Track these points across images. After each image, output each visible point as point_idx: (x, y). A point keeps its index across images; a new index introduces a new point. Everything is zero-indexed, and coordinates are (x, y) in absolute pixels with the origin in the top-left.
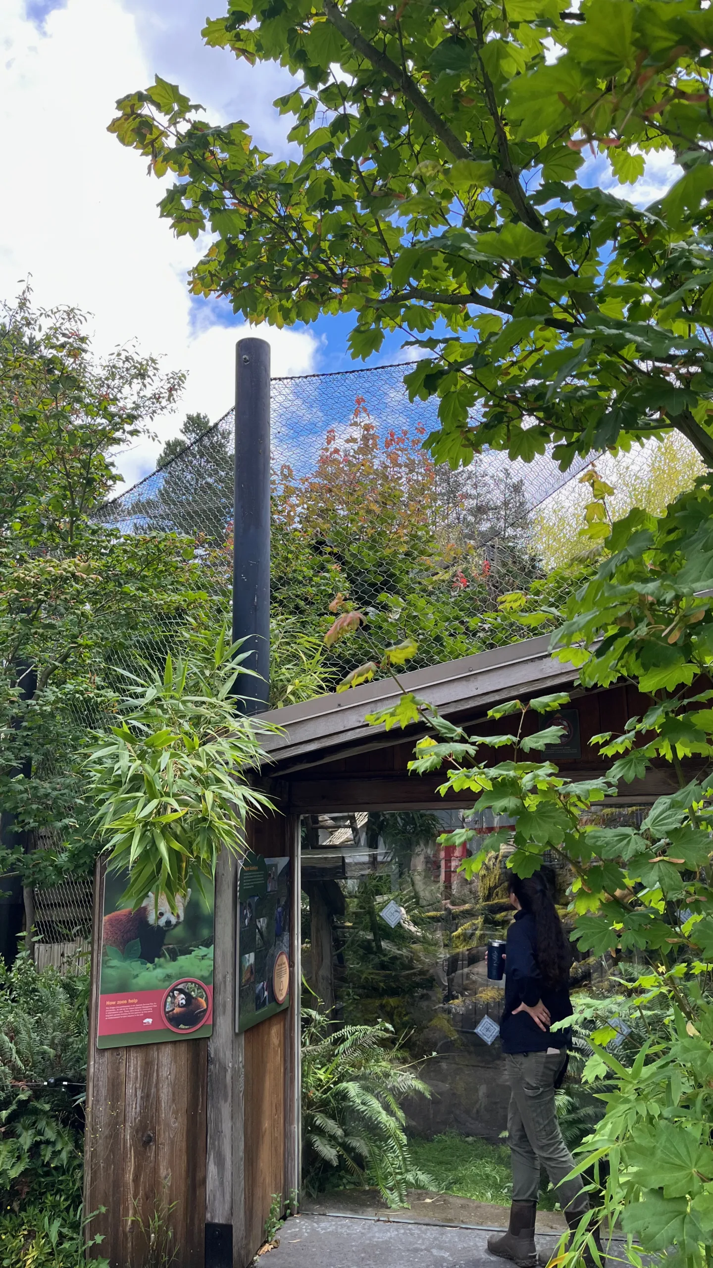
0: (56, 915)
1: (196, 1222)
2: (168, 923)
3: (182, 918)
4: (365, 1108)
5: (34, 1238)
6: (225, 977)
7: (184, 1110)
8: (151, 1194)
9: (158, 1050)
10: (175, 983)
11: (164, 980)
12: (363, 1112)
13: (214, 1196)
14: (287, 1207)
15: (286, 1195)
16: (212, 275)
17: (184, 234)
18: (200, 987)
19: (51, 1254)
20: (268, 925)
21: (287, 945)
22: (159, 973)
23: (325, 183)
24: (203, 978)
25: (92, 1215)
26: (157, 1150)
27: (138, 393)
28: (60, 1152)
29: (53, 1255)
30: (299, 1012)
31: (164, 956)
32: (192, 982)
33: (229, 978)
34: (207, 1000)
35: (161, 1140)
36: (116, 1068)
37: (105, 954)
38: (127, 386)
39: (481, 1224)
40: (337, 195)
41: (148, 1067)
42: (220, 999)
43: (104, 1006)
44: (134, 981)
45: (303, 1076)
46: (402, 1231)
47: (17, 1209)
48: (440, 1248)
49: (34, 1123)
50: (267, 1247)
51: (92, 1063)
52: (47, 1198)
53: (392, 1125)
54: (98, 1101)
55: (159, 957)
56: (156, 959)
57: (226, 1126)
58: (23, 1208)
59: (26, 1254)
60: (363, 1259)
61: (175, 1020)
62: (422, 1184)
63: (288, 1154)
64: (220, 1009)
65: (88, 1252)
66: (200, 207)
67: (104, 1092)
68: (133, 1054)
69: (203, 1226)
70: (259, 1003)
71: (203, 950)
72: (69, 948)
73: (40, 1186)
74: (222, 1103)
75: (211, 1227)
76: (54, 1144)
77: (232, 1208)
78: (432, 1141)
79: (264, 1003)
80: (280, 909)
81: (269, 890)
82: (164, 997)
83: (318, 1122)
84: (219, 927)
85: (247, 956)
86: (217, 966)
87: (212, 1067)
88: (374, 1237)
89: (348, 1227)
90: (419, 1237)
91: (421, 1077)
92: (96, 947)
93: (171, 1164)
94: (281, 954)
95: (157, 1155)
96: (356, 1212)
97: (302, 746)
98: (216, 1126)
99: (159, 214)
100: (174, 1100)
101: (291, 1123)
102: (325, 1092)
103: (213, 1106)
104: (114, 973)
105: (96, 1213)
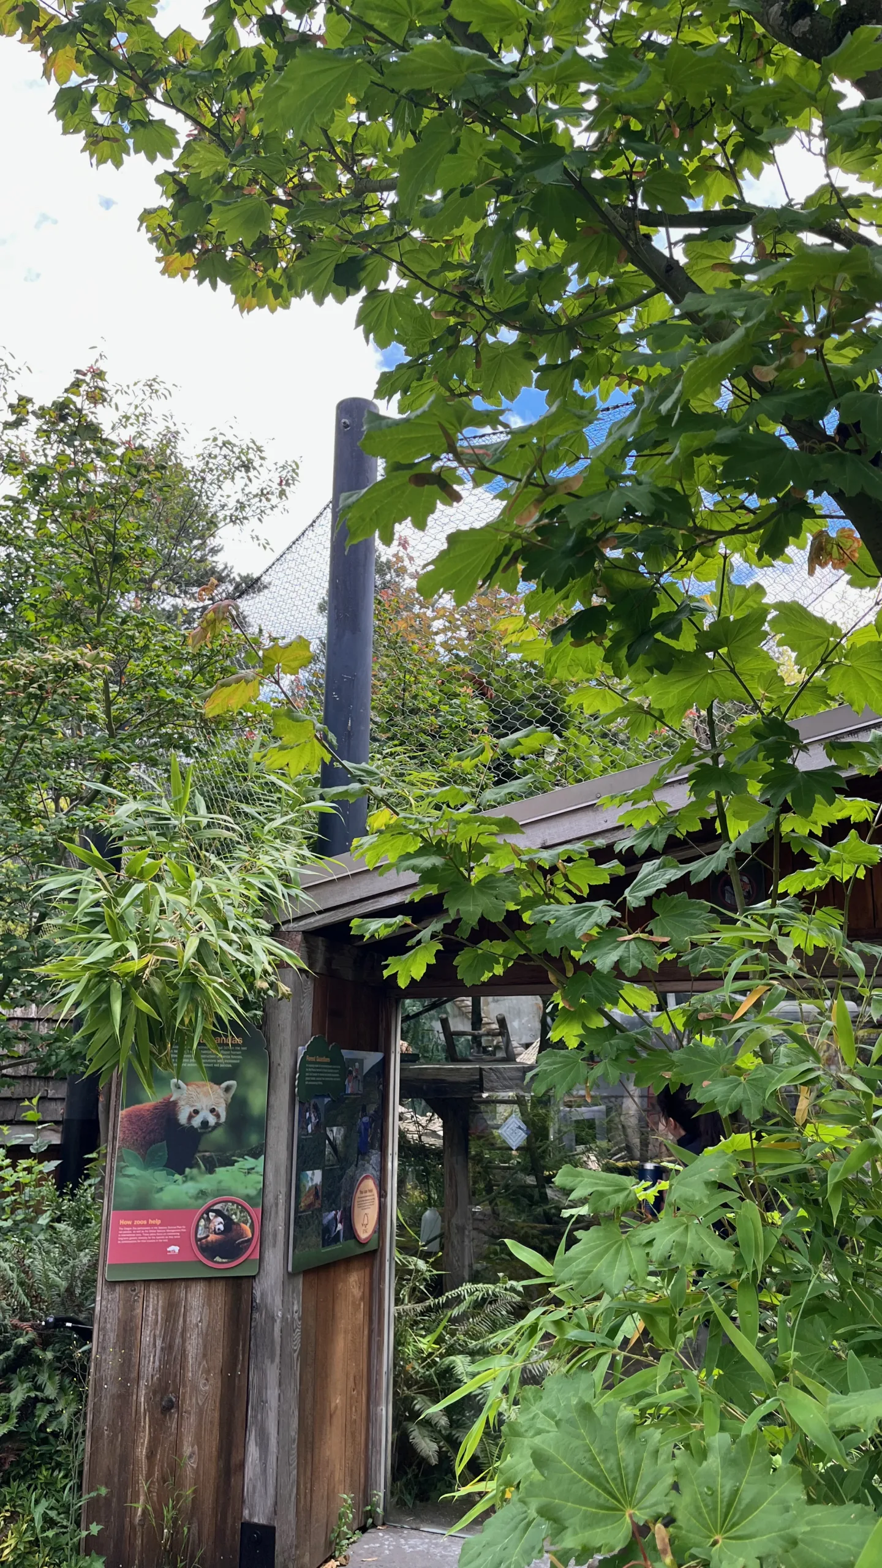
1: (229, 1521)
2: (205, 1123)
3: (223, 1119)
5: (16, 1522)
6: (277, 1198)
7: (218, 1370)
8: (170, 1478)
9: (186, 1288)
10: (210, 1202)
11: (197, 1197)
13: (254, 1487)
18: (244, 1210)
19: (33, 1543)
20: (346, 1137)
21: (378, 1168)
22: (191, 1187)
24: (248, 1198)
25: (89, 1496)
26: (181, 1418)
28: (59, 1413)
29: (38, 1546)
32: (233, 1203)
33: (283, 1200)
34: (252, 1227)
35: (186, 1407)
36: (129, 1306)
37: (120, 1161)
38: (228, 481)
41: (172, 1310)
42: (269, 1227)
43: (117, 1226)
44: (157, 1196)
49: (34, 1376)
50: (332, 1563)
51: (98, 1298)
52: (41, 1473)
54: (104, 1349)
57: (272, 1394)
59: (3, 1541)
64: (268, 1240)
65: (83, 1544)
66: (119, 120)
67: (112, 1337)
68: (153, 1291)
69: (238, 1526)
70: (328, 1237)
71: (250, 1162)
73: (33, 1457)
74: (268, 1362)
75: (248, 1528)
76: (53, 1402)
77: (276, 1503)
79: (336, 1239)
81: (349, 1091)
82: (195, 1219)
83: (417, 1407)
84: (272, 1133)
85: (309, 1173)
86: (267, 1183)
87: (256, 1315)
93: (198, 1441)
94: (366, 1177)
95: (179, 1426)
98: (260, 1393)
100: (205, 1355)
101: (377, 1404)
103: (256, 1367)
104: (132, 1184)
105: (93, 1494)
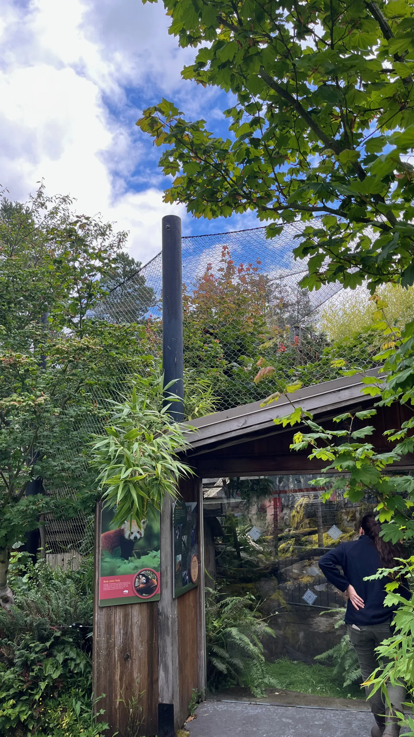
0: (58, 538)
1: (154, 704)
2: (136, 538)
3: (143, 535)
4: (241, 642)
5: (66, 712)
6: (167, 568)
7: (146, 641)
8: (129, 688)
9: (131, 608)
10: (140, 571)
11: (134, 569)
12: (240, 644)
13: (163, 689)
14: (200, 696)
15: (199, 690)
17: (168, 173)
18: (153, 573)
19: (75, 720)
20: (188, 539)
21: (197, 551)
22: (131, 565)
23: (246, 150)
24: (155, 568)
25: (98, 698)
26: (132, 662)
28: (79, 664)
29: (77, 721)
30: (203, 589)
31: (133, 556)
32: (149, 571)
33: (169, 568)
34: (157, 580)
35: (134, 657)
36: (109, 617)
37: (102, 555)
39: (308, 705)
40: (252, 156)
41: (126, 617)
42: (164, 580)
43: (102, 583)
44: (118, 570)
45: (206, 624)
46: (264, 709)
47: (56, 696)
48: (287, 718)
49: (64, 649)
50: (191, 718)
51: (96, 614)
52: (71, 690)
53: (256, 651)
54: (100, 636)
55: (131, 557)
56: (130, 558)
57: (169, 649)
58: (60, 696)
59: (62, 721)
60: (244, 724)
61: (141, 591)
62: (273, 685)
63: (199, 667)
64: (164, 585)
65: (96, 719)
66: (178, 161)
67: (103, 630)
68: (118, 610)
69: (157, 705)
70: (184, 582)
71: (154, 553)
72: (67, 556)
73: (67, 684)
74: (166, 636)
75: (161, 706)
76: (74, 660)
77: (173, 695)
78: (274, 663)
79: (186, 583)
80: (193, 531)
81: (188, 520)
82: (135, 577)
83: (214, 651)
84: (163, 540)
85: (178, 556)
86: (162, 561)
87: (160, 617)
88: (249, 712)
89: (234, 707)
90: (274, 712)
91: (270, 626)
92: (97, 551)
93: (140, 671)
94: (194, 556)
95: (132, 665)
96: (237, 700)
97: (207, 440)
98: (164, 649)
100: (140, 635)
101: (201, 650)
102: (218, 633)
103: (161, 639)
104: (107, 565)
105: (100, 697)
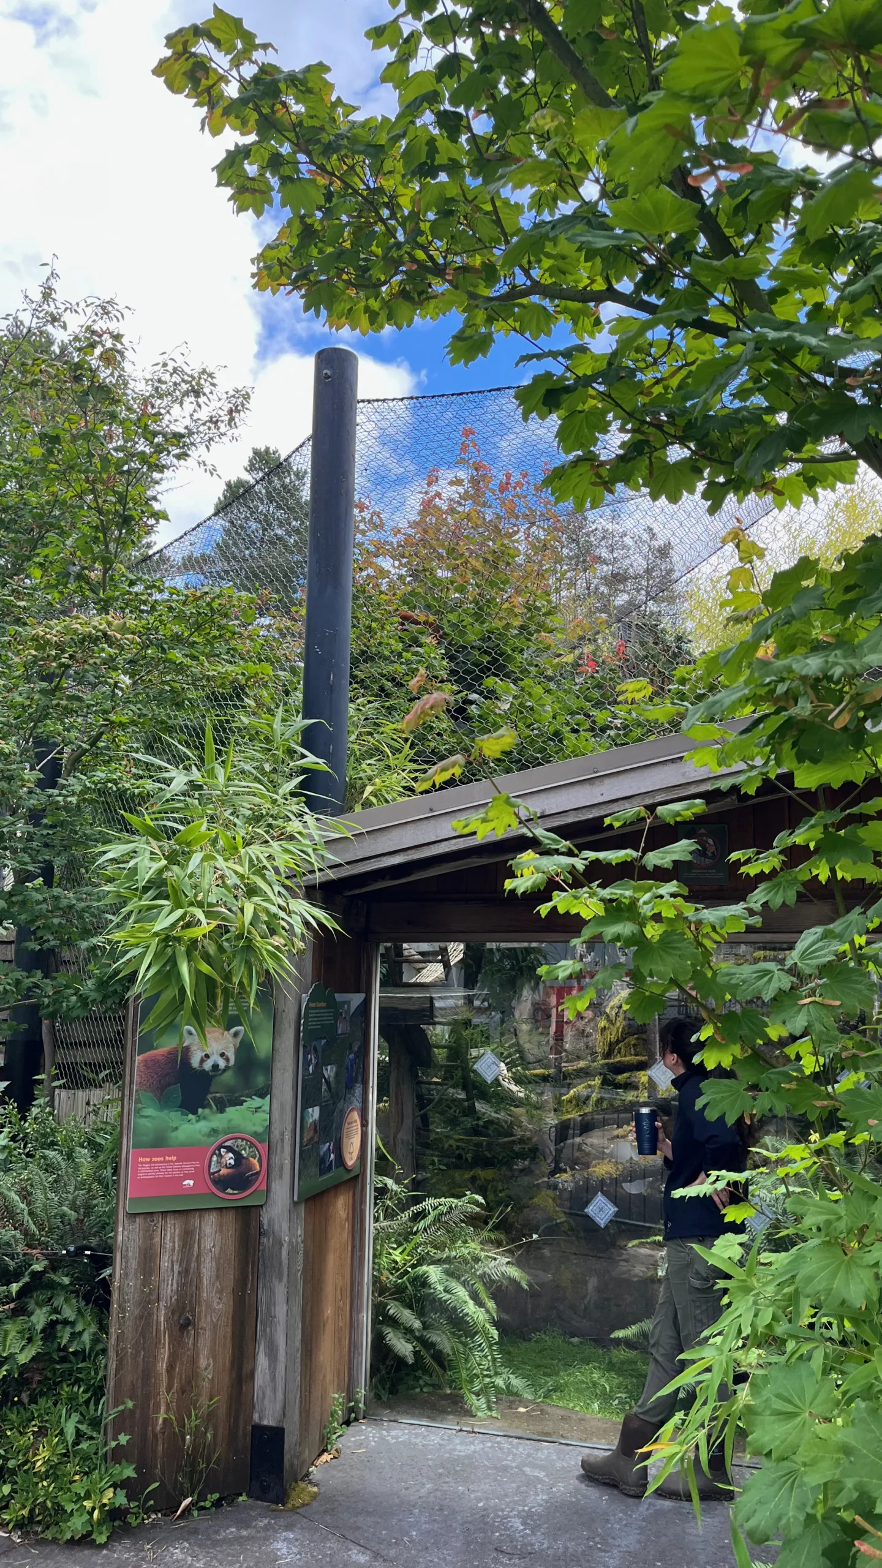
0: (80, 1056)
1: (241, 1425)
2: (215, 1067)
3: (232, 1062)
4: (448, 1296)
5: (46, 1435)
6: (282, 1134)
7: (230, 1289)
8: (187, 1389)
9: (200, 1217)
10: (221, 1138)
11: (209, 1135)
12: (446, 1301)
13: (264, 1394)
14: (352, 1410)
15: (350, 1396)
16: (281, 264)
17: (246, 210)
18: (252, 1145)
19: (65, 1455)
20: (337, 1074)
21: (360, 1100)
22: (203, 1126)
23: (427, 144)
24: (256, 1134)
25: (116, 1410)
26: (197, 1336)
27: (191, 415)
28: (80, 1333)
29: (68, 1457)
30: (372, 1180)
31: (209, 1106)
32: (243, 1139)
33: (288, 1136)
34: (260, 1161)
35: (202, 1324)
36: (149, 1235)
37: (138, 1101)
38: (177, 406)
39: (585, 1441)
40: (441, 159)
41: (188, 1238)
42: (276, 1160)
43: (136, 1163)
44: (173, 1134)
45: (375, 1256)
46: (489, 1444)
47: (26, 1400)
48: (534, 1466)
49: (50, 1299)
50: (326, 1457)
51: (120, 1229)
52: (62, 1389)
53: (481, 1317)
54: (126, 1275)
55: (203, 1108)
56: (200, 1110)
57: (281, 1311)
58: (33, 1400)
59: (36, 1455)
60: (441, 1475)
61: (222, 1183)
62: (515, 1390)
63: (354, 1346)
64: (275, 1173)
65: (109, 1454)
66: (268, 175)
67: (133, 1264)
68: (170, 1221)
69: (250, 1428)
70: (324, 1167)
71: (257, 1101)
72: (96, 1095)
73: (54, 1374)
74: (276, 1282)
75: (258, 1429)
76: (73, 1324)
77: (284, 1407)
78: (530, 1340)
79: (329, 1168)
80: (352, 1056)
81: (340, 1032)
82: (209, 1154)
83: (391, 1312)
84: (277, 1074)
85: (310, 1110)
86: (273, 1120)
87: (264, 1240)
88: (454, 1450)
89: (424, 1437)
90: (510, 1452)
91: (519, 1263)
92: (127, 1093)
93: (213, 1354)
94: (352, 1110)
95: (196, 1341)
96: (433, 1419)
97: (384, 859)
98: (269, 1309)
99: (215, 182)
100: (218, 1277)
101: (359, 1311)
102: (401, 1277)
103: (264, 1286)
104: (149, 1124)
105: (121, 1408)
